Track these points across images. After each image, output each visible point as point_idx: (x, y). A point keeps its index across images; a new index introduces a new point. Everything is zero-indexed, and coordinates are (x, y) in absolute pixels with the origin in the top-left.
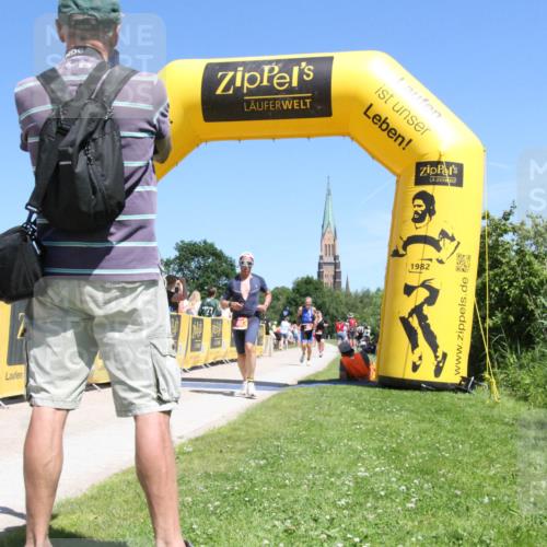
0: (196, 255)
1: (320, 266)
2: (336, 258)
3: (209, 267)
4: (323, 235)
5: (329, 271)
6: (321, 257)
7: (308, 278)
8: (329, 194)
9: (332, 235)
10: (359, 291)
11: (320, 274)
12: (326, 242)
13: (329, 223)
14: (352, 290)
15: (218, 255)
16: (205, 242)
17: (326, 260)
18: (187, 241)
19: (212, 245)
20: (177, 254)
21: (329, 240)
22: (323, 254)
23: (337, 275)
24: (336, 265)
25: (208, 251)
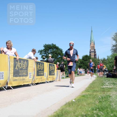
0: (50, 49)
1: (90, 52)
2: (95, 50)
3: (54, 52)
4: (91, 44)
5: (93, 54)
6: (90, 50)
7: (86, 55)
8: (92, 31)
9: (93, 44)
10: (102, 59)
11: (90, 55)
12: (91, 46)
13: (92, 40)
14: (100, 59)
15: (57, 48)
16: (53, 44)
17: (92, 51)
18: (47, 44)
19: (55, 45)
20: (44, 48)
21: (92, 45)
22: (91, 49)
23: (95, 55)
24: (95, 52)
25: (54, 47)
